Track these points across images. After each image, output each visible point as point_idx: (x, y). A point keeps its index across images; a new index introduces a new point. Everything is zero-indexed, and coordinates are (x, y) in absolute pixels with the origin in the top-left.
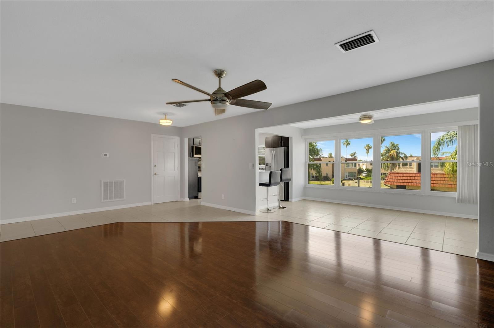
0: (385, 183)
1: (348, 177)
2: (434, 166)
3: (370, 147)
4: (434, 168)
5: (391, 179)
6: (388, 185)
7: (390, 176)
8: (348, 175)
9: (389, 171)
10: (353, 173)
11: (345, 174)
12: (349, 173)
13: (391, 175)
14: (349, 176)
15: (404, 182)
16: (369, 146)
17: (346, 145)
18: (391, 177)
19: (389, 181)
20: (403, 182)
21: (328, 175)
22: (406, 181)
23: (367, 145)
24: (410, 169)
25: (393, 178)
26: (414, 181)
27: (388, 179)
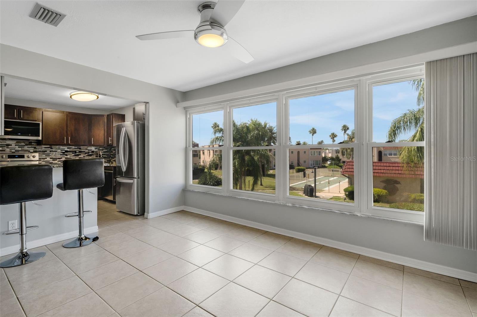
0: (342, 173)
1: (312, 165)
2: (393, 154)
4: (393, 156)
6: (345, 175)
8: (312, 163)
10: (318, 161)
11: (310, 162)
12: (314, 161)
13: (349, 164)
14: (314, 165)
16: (334, 135)
17: (312, 133)
18: (349, 166)
19: (346, 170)
21: (293, 163)
25: (351, 168)
27: (345, 168)
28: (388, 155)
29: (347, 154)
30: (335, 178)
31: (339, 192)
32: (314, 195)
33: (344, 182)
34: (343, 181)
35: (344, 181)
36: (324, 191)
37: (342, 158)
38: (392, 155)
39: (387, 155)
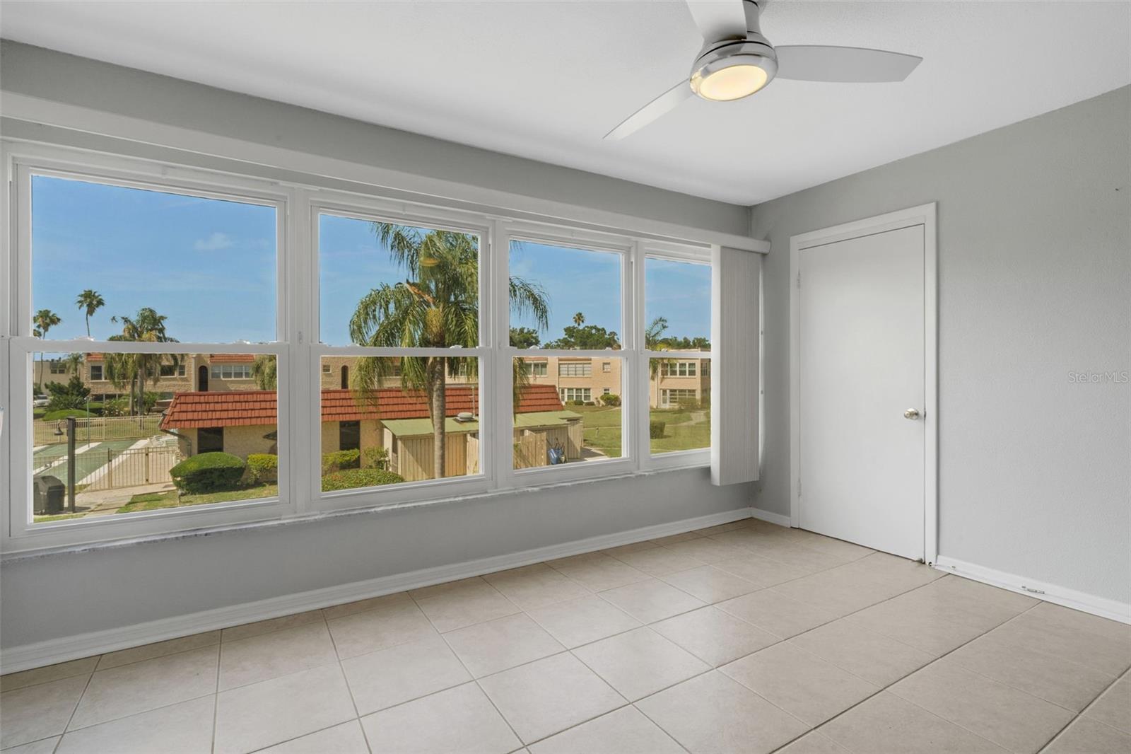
0: (164, 426)
3: (50, 318)
5: (184, 412)
6: (171, 430)
7: (181, 403)
9: (128, 389)
13: (184, 402)
15: (218, 419)
18: (184, 407)
19: (175, 418)
20: (216, 419)
22: (224, 415)
23: (40, 312)
24: (180, 383)
25: (189, 410)
26: (245, 414)
27: (173, 413)
28: (222, 377)
29: (111, 375)
30: (93, 445)
31: (147, 480)
32: (66, 504)
33: (127, 454)
34: (125, 452)
35: (128, 452)
36: (89, 488)
37: (91, 386)
38: (242, 377)
39: (219, 377)
